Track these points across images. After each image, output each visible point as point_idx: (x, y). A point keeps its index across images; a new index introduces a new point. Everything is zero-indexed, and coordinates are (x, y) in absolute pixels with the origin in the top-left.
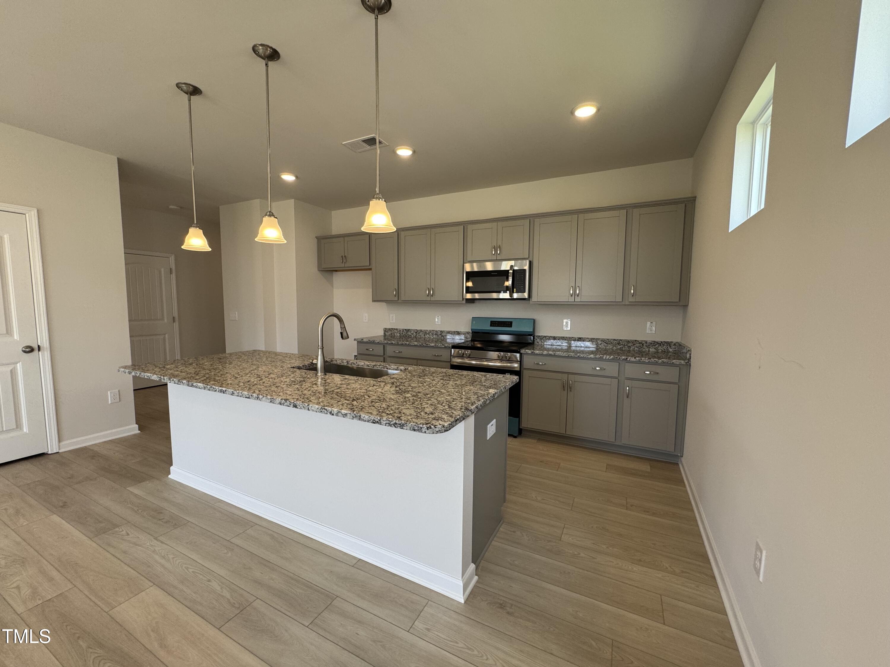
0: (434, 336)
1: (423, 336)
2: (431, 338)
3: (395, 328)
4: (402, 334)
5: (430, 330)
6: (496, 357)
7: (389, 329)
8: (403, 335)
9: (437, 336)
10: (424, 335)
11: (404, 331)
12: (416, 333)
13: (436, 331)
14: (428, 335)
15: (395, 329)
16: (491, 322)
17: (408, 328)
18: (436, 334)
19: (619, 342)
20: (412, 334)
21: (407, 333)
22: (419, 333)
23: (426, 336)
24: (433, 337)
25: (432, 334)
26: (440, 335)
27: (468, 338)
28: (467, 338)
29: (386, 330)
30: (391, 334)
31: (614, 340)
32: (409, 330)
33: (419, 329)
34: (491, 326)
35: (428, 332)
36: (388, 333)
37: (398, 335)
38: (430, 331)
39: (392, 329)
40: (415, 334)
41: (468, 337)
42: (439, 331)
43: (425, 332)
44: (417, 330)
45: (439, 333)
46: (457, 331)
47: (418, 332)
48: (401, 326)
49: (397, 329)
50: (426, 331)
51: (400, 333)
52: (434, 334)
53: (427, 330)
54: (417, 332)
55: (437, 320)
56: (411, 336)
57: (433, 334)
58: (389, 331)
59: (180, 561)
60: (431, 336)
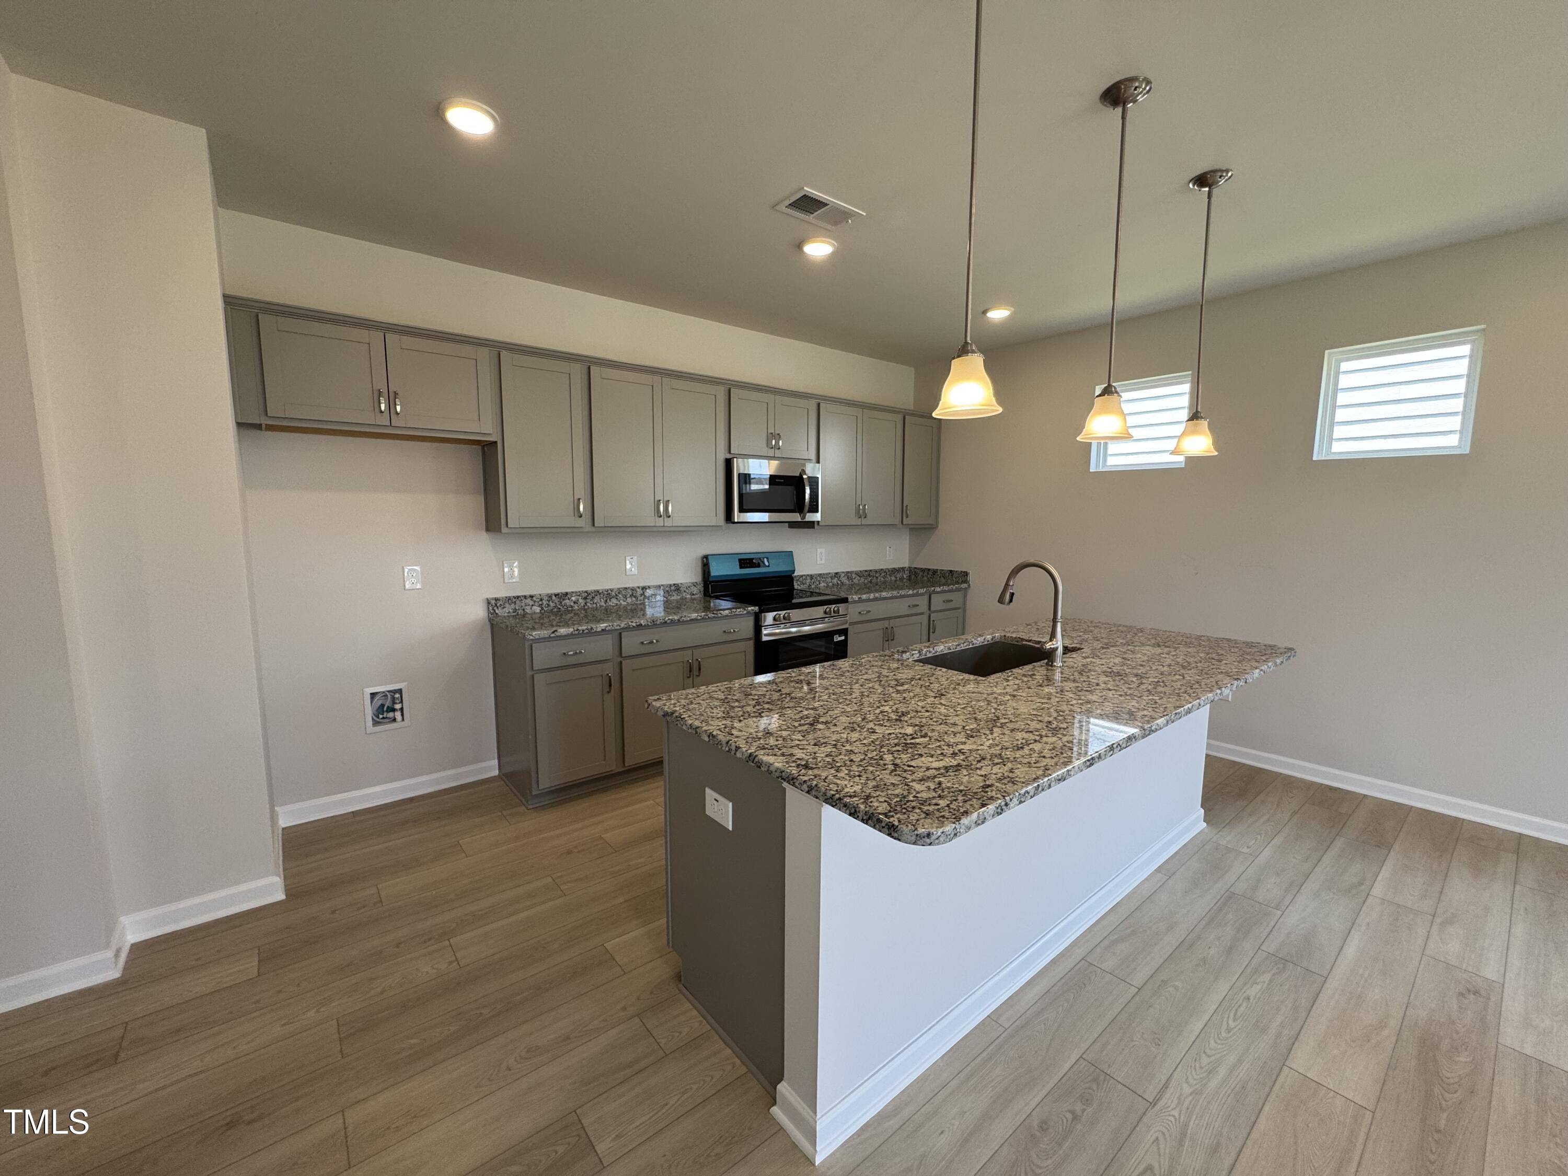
0: (629, 600)
1: (603, 604)
2: (621, 604)
3: (527, 593)
4: (549, 605)
5: (619, 589)
6: (821, 615)
7: (508, 599)
8: (550, 608)
9: (634, 599)
10: (606, 601)
11: (554, 598)
12: (585, 598)
13: (633, 589)
14: (614, 601)
15: (525, 597)
16: (740, 560)
17: (564, 591)
18: (632, 596)
19: (869, 573)
20: (574, 602)
21: (561, 603)
22: (593, 598)
23: (611, 604)
24: (625, 603)
25: (623, 595)
26: (641, 595)
27: (696, 594)
28: (693, 595)
29: (493, 604)
30: (515, 610)
31: (866, 571)
32: (567, 594)
33: (591, 588)
34: (741, 567)
35: (613, 594)
36: (506, 610)
37: (537, 609)
38: (619, 591)
39: (518, 597)
40: (581, 601)
41: (694, 593)
42: (639, 588)
43: (608, 595)
44: (586, 592)
45: (639, 591)
46: (674, 584)
47: (590, 597)
48: (541, 588)
49: (532, 597)
50: (610, 592)
51: (541, 606)
52: (629, 596)
53: (612, 590)
54: (588, 595)
55: (628, 566)
56: (572, 607)
57: (625, 597)
58: (507, 605)
59: (1212, 1042)
60: (621, 601)
